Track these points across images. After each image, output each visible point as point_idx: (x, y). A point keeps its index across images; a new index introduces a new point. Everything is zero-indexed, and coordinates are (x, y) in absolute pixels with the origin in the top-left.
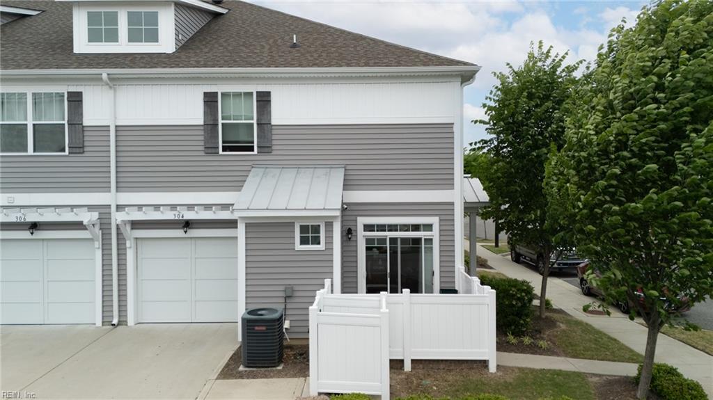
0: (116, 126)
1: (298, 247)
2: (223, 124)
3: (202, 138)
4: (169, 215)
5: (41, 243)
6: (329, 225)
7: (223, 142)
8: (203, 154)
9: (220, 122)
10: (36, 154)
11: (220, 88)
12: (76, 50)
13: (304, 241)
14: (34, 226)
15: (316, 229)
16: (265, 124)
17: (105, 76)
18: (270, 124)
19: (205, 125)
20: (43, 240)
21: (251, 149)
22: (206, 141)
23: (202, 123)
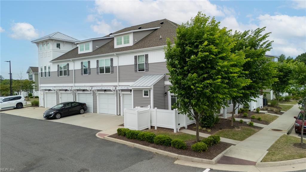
0: (119, 66)
1: (144, 96)
2: (138, 64)
3: (134, 68)
4: (126, 88)
5: (107, 95)
6: (150, 91)
7: (139, 69)
8: (134, 72)
9: (138, 63)
10: (106, 73)
11: (137, 55)
12: (115, 48)
13: (145, 95)
14: (105, 90)
15: (147, 92)
16: (147, 63)
17: (115, 54)
18: (148, 63)
19: (135, 64)
20: (108, 94)
21: (144, 70)
22: (135, 69)
23: (134, 64)
